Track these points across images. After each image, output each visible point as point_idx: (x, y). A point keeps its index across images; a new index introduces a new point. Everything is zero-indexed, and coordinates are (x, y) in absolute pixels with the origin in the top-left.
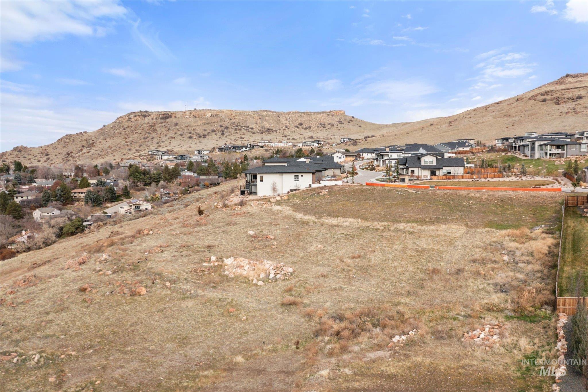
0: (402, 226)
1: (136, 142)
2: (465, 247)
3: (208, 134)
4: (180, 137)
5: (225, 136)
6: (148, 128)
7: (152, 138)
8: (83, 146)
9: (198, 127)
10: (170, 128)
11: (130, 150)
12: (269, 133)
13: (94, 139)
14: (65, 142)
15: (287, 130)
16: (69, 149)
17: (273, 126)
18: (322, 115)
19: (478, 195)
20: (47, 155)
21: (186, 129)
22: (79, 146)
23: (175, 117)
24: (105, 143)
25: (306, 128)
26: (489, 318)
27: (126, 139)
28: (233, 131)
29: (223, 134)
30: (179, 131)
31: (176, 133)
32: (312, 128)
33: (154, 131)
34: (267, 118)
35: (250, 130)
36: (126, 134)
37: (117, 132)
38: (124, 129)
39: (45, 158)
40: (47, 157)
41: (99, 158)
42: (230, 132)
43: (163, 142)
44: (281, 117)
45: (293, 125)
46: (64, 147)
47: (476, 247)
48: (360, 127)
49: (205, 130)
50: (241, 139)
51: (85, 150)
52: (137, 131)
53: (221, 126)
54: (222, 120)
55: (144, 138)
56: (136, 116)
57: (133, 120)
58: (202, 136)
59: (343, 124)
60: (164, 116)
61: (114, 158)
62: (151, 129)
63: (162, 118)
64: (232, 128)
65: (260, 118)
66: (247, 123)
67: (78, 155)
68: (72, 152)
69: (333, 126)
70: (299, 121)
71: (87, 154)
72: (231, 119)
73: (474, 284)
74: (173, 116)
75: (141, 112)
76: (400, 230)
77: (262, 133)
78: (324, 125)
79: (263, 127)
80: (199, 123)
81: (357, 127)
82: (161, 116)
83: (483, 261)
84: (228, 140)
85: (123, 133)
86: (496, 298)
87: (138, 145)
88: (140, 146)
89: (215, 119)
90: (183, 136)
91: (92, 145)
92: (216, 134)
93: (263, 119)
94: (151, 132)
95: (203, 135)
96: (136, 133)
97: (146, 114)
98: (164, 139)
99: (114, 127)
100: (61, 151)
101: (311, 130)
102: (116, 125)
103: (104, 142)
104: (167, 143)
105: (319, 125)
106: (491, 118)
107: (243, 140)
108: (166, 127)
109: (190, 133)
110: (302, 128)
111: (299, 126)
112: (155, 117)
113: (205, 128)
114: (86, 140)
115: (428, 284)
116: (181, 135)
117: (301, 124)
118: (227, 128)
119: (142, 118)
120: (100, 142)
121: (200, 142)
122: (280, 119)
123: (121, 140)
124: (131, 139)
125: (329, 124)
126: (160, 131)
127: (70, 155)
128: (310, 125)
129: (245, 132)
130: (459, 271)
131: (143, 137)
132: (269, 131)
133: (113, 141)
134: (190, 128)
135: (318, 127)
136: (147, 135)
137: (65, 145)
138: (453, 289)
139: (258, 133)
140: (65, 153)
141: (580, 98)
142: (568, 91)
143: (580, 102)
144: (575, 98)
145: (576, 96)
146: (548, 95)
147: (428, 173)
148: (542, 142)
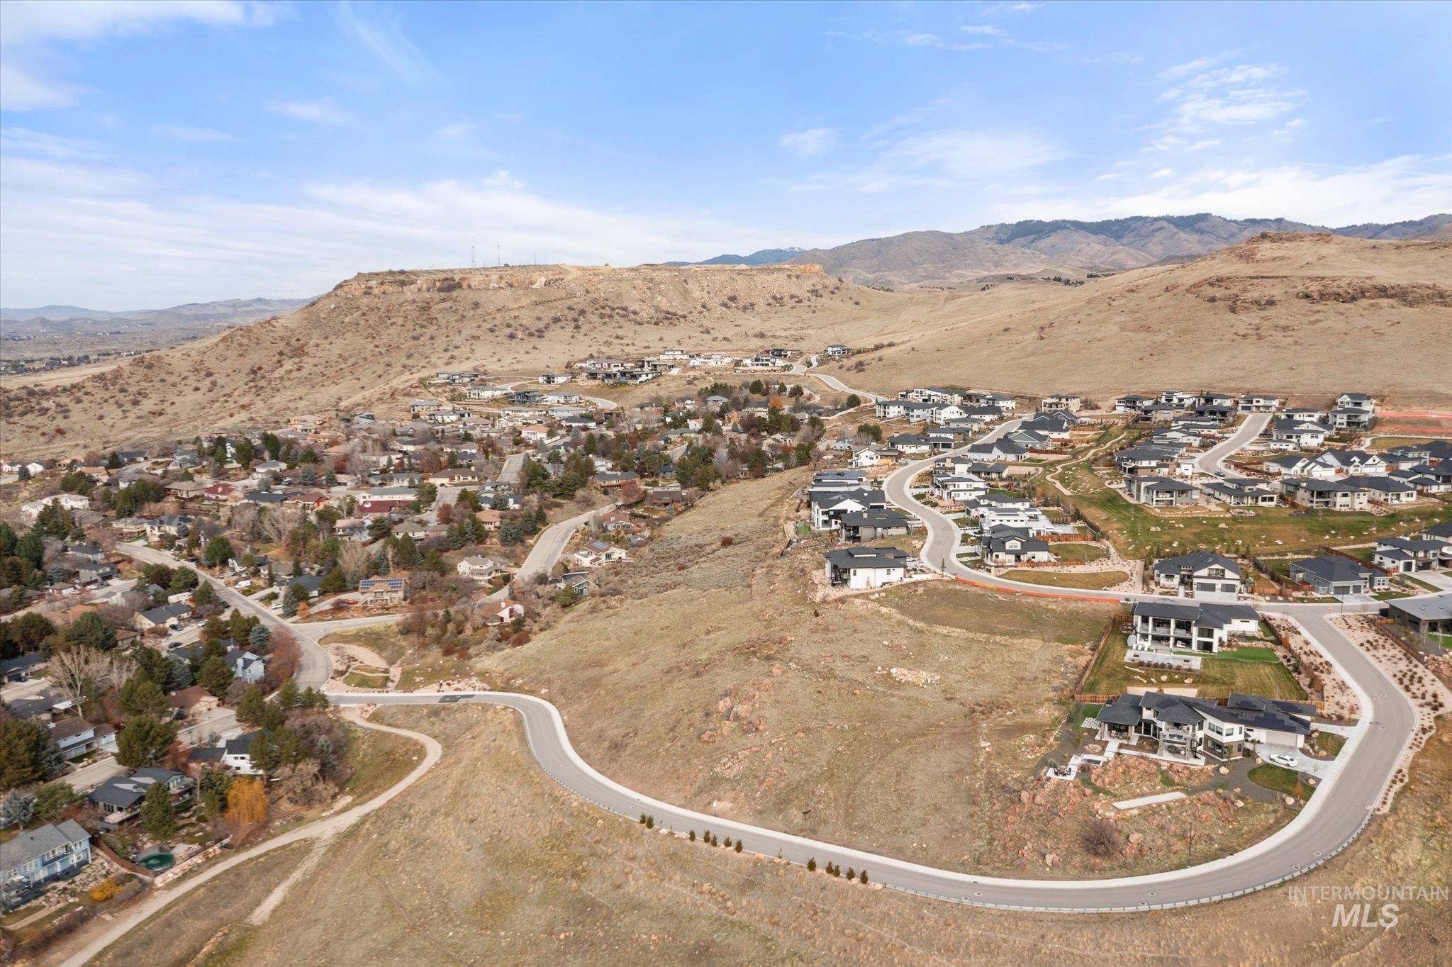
0: (998, 638)
1: (398, 347)
2: (1040, 660)
3: (546, 328)
4: (490, 336)
5: (583, 331)
6: (417, 314)
7: (432, 338)
8: (281, 354)
9: (524, 311)
10: (465, 314)
11: (388, 365)
12: (671, 323)
13: (300, 337)
14: (241, 345)
15: (705, 313)
16: (254, 359)
17: (677, 306)
18: (775, 276)
19: (1054, 607)
20: (209, 374)
21: (498, 316)
22: (271, 354)
23: (469, 286)
24: (328, 347)
25: (745, 308)
26: (1046, 704)
27: (374, 338)
28: (595, 319)
29: (577, 327)
30: (485, 321)
31: (479, 327)
32: (756, 307)
33: (432, 320)
34: (663, 287)
35: (632, 316)
36: (370, 326)
37: (347, 320)
38: (364, 314)
39: (208, 381)
40: (211, 379)
41: (325, 383)
42: (590, 323)
43: (457, 347)
44: (690, 282)
45: (716, 299)
46: (241, 355)
47: (1047, 660)
48: (857, 303)
49: (539, 319)
50: (619, 341)
51: (288, 365)
52: (392, 320)
53: (570, 308)
54: (571, 295)
55: (414, 338)
56: (382, 283)
57: (376, 291)
58: (536, 333)
59: (821, 296)
60: (446, 284)
61: (360, 384)
62: (425, 317)
63: (440, 290)
64: (593, 313)
65: (649, 288)
66: (622, 301)
67: (276, 374)
68: (260, 368)
69: (800, 301)
70: (728, 291)
71: (295, 374)
72: (588, 292)
73: (1043, 686)
74: (465, 286)
75: (391, 273)
76: (997, 643)
77: (657, 324)
78: (782, 298)
79: (657, 309)
80: (525, 301)
81: (850, 305)
82: (438, 284)
83: (1050, 671)
84: (591, 343)
85: (362, 322)
86: (1052, 694)
87: (404, 353)
88: (409, 356)
89: (554, 293)
90: (497, 333)
91: (300, 352)
92: (562, 328)
93: (655, 288)
94: (425, 323)
95: (537, 331)
96: (393, 324)
97: (402, 278)
98: (458, 340)
99: (338, 307)
100: (237, 366)
101: (755, 311)
102: (342, 304)
103: (325, 343)
104: (465, 350)
105: (771, 301)
106: (1116, 328)
107: (622, 341)
108: (454, 312)
109: (509, 326)
110: (737, 308)
111: (729, 302)
112: (425, 287)
113: (539, 315)
114: (282, 339)
115: (1019, 686)
116: (492, 331)
117: (733, 299)
118: (583, 312)
119: (396, 288)
120: (317, 345)
121: (535, 348)
122: (689, 286)
123: (362, 341)
124: (385, 339)
125: (792, 297)
126: (445, 321)
127: (259, 375)
128: (753, 300)
129: (622, 321)
130: (1035, 678)
131: (411, 334)
132: (670, 318)
133: (345, 342)
134: (508, 313)
135: (769, 304)
136: (419, 331)
137: (241, 352)
138: (1031, 690)
139: (648, 322)
140: (246, 369)
141: (1271, 303)
142: (1255, 281)
143: (1271, 312)
144: (1263, 303)
145: (1266, 298)
146: (1220, 286)
147: (1012, 557)
148: (1150, 483)
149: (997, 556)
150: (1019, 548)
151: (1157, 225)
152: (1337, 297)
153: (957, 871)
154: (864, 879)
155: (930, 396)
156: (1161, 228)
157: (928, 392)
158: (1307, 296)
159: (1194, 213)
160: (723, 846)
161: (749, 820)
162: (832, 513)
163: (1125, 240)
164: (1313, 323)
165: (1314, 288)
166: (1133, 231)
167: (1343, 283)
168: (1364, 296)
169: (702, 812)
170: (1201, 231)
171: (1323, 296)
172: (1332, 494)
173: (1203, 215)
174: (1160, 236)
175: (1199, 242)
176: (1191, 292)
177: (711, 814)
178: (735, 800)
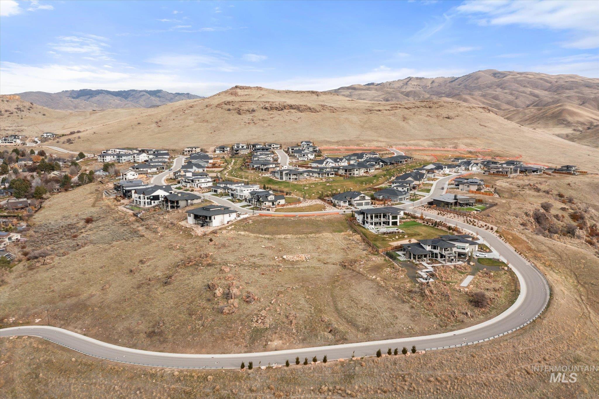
48: (44, 115)
59: (23, 111)
69: (12, 113)
73: (356, 250)
81: (40, 116)
86: (365, 252)
115: (347, 252)
125: (6, 111)
141: (253, 111)
142: (243, 103)
143: (254, 114)
144: (250, 111)
145: (251, 109)
146: (229, 105)
147: (271, 204)
148: (286, 172)
149: (265, 204)
150: (274, 199)
151: (142, 93)
152: (277, 109)
153: (437, 333)
154: (414, 351)
155: (120, 152)
156: (144, 95)
157: (118, 150)
158: (266, 108)
159: (156, 89)
160: (312, 363)
161: (301, 345)
162: (152, 197)
163: (129, 99)
164: (272, 118)
165: (267, 105)
166: (132, 95)
167: (277, 104)
168: (285, 109)
169: (265, 351)
170: (159, 97)
171: (272, 108)
172: (352, 170)
173: (159, 90)
174: (143, 98)
175: (160, 101)
176: (219, 107)
177: (272, 350)
178: (281, 338)
